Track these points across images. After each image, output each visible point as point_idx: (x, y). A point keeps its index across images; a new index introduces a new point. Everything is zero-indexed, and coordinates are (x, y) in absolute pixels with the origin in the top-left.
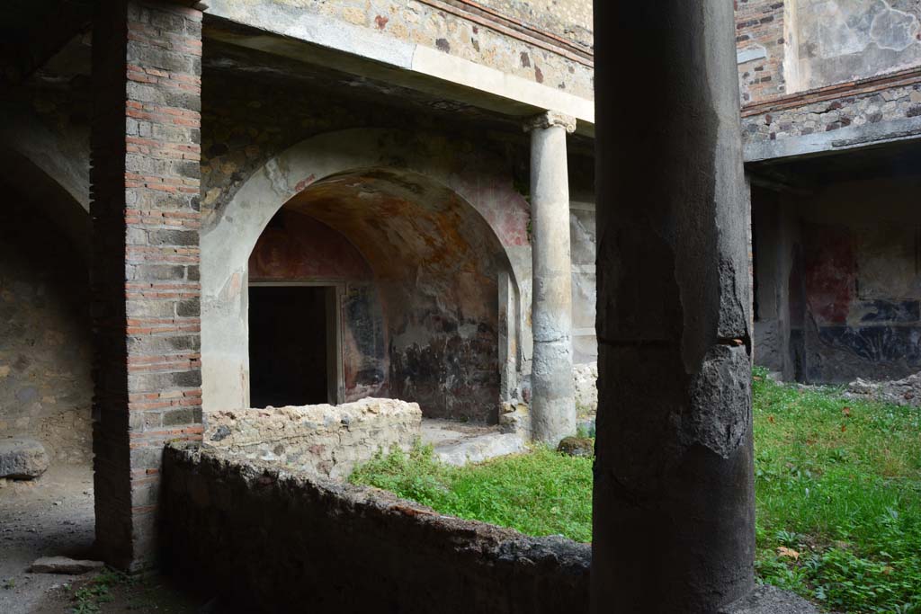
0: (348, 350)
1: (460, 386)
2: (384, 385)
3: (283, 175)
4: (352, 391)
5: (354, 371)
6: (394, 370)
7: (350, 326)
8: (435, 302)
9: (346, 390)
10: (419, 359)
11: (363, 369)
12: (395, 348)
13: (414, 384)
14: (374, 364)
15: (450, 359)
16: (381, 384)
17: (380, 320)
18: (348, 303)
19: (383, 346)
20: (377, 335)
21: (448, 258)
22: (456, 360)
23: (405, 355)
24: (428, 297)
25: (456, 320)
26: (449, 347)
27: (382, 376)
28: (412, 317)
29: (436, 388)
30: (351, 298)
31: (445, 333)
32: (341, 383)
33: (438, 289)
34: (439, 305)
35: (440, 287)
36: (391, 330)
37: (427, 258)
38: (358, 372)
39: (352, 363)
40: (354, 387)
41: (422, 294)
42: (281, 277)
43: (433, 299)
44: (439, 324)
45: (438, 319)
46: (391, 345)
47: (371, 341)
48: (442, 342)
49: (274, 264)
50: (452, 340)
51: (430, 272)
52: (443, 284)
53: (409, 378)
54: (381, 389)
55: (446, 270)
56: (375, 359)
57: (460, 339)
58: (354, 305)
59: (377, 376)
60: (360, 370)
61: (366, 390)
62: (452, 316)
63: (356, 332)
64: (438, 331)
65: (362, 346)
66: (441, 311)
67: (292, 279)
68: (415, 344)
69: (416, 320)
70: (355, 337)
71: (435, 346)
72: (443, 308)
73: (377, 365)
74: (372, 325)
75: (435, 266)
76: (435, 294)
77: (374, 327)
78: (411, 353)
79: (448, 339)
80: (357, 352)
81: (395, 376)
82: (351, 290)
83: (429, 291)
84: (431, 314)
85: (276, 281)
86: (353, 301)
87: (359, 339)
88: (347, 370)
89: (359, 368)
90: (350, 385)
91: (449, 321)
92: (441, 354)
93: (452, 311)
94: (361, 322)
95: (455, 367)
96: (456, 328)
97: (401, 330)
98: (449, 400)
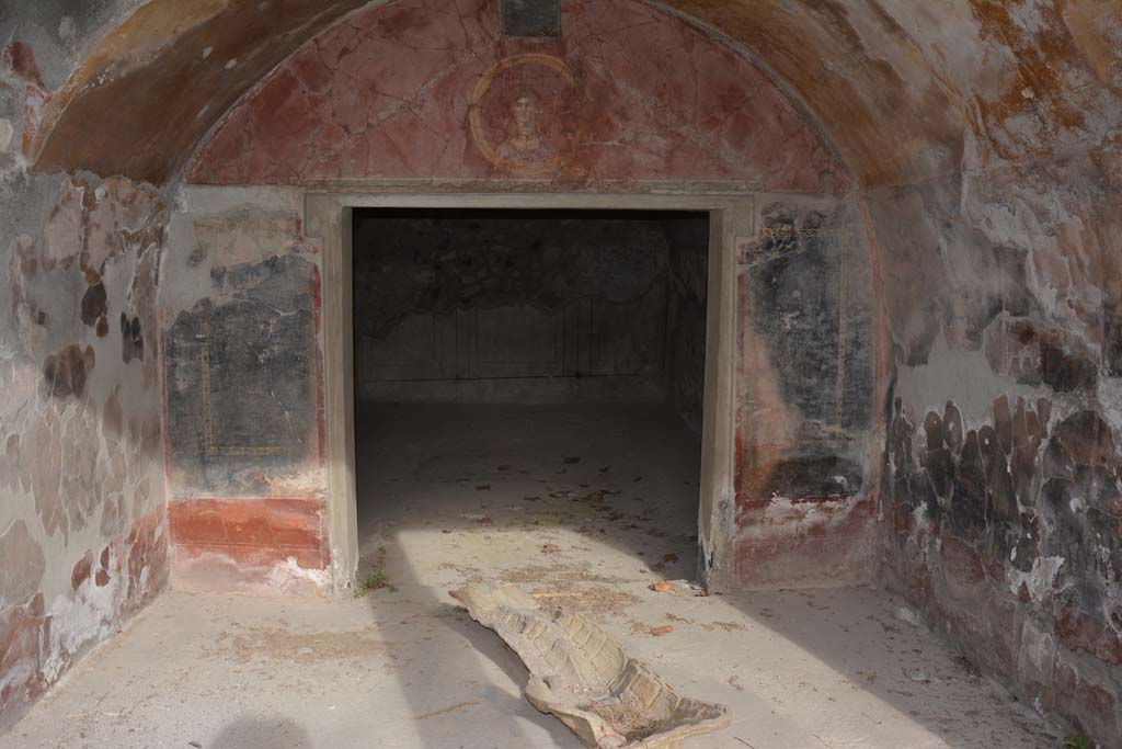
0: (751, 400)
1: (1077, 612)
2: (860, 504)
4: (751, 514)
5: (767, 459)
6: (894, 468)
7: (763, 328)
8: (1020, 271)
9: (733, 511)
10: (957, 458)
11: (798, 455)
12: (898, 405)
13: (936, 532)
14: (834, 445)
15: (1056, 494)
16: (851, 502)
17: (863, 315)
18: (758, 261)
19: (868, 392)
20: (849, 358)
22: (1074, 504)
23: (922, 432)
24: (999, 251)
25: (1095, 348)
26: (1054, 446)
27: (858, 480)
28: (950, 318)
29: (997, 573)
30: (769, 246)
31: (1045, 392)
32: (723, 488)
33: (1034, 223)
34: (1034, 284)
35: (1042, 215)
36: (895, 349)
37: (991, 95)
38: (781, 465)
39: (761, 440)
40: (762, 503)
41: (979, 240)
42: (547, 181)
43: (1012, 259)
44: (1030, 355)
45: (1026, 335)
46: (891, 390)
47: (830, 374)
48: (1036, 422)
49: (520, 144)
50: (1069, 423)
51: (1005, 155)
52: (1054, 203)
53: (924, 505)
54: (852, 514)
55: (1066, 140)
56: (837, 429)
57: (1103, 426)
58: (778, 267)
59: (839, 479)
60: (786, 458)
61: (800, 516)
62: (1078, 331)
63: (781, 344)
64: (1023, 380)
65: (799, 391)
66: (1040, 309)
67: (577, 185)
68: (949, 406)
69: (961, 326)
70: (775, 363)
71: (1005, 432)
72: (1046, 295)
73: (845, 447)
74: (834, 330)
75: (1021, 124)
76: (1022, 239)
77: (842, 337)
78: (937, 433)
79: (1056, 416)
80: (782, 406)
81: (893, 482)
82: (771, 223)
83: (1003, 229)
84: (1005, 315)
85: (527, 189)
86: (774, 255)
87: (788, 369)
88: (745, 456)
89: (783, 451)
90: (751, 496)
91: (1067, 351)
92: (1026, 468)
93: (1080, 310)
94: (802, 315)
95: (1069, 527)
96: (1090, 384)
97: (918, 357)
98: (1030, 640)
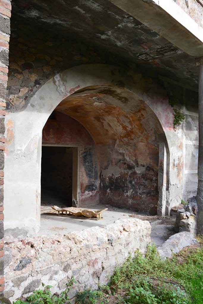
0: (82, 175)
1: (135, 195)
2: (97, 191)
3: (63, 83)
4: (83, 194)
5: (85, 185)
6: (102, 185)
7: (84, 165)
8: (124, 156)
9: (80, 194)
10: (114, 181)
11: (89, 184)
12: (102, 175)
13: (112, 192)
14: (93, 182)
15: (131, 182)
16: (96, 191)
17: (96, 163)
18: (83, 155)
19: (97, 174)
20: (95, 169)
21: (133, 136)
22: (133, 183)
23: (107, 179)
24: (120, 153)
25: (134, 164)
26: (130, 176)
27: (96, 188)
28: (112, 162)
29: (122, 195)
30: (84, 153)
31: (128, 170)
32: (79, 191)
33: (126, 150)
34: (126, 157)
35: (127, 149)
36: (101, 167)
37: (122, 135)
38: (86, 186)
39: (84, 182)
40: (84, 192)
41: (117, 152)
42: (54, 142)
43: (123, 155)
44: (126, 166)
45: (125, 164)
46: (101, 174)
47: (92, 172)
48: (127, 174)
49: (51, 136)
50: (132, 173)
51: (122, 142)
52: (129, 148)
53: (109, 189)
54: (96, 193)
55: (131, 141)
56: (93, 180)
57: (136, 173)
58: (85, 156)
59: (94, 188)
60: (87, 185)
61: (89, 194)
62: (132, 162)
63: (86, 167)
64: (125, 169)
65: (89, 174)
66: (127, 160)
67: (59, 143)
68: (113, 174)
69: (114, 163)
70: (85, 170)
71: (122, 176)
72: (128, 159)
73: (94, 183)
74: (93, 165)
75: (126, 139)
76: (124, 152)
77: (94, 166)
78: (110, 178)
79: (130, 173)
80: (86, 177)
81: (102, 187)
82: (85, 149)
83: (121, 151)
84: (121, 161)
85: (52, 144)
86: (85, 154)
87: (87, 171)
88: (82, 185)
89: (87, 184)
90: (83, 191)
91: (131, 165)
92: (126, 180)
93: (132, 160)
94: (89, 163)
95: (133, 186)
96: (134, 168)
97: (106, 168)
98: (129, 201)
